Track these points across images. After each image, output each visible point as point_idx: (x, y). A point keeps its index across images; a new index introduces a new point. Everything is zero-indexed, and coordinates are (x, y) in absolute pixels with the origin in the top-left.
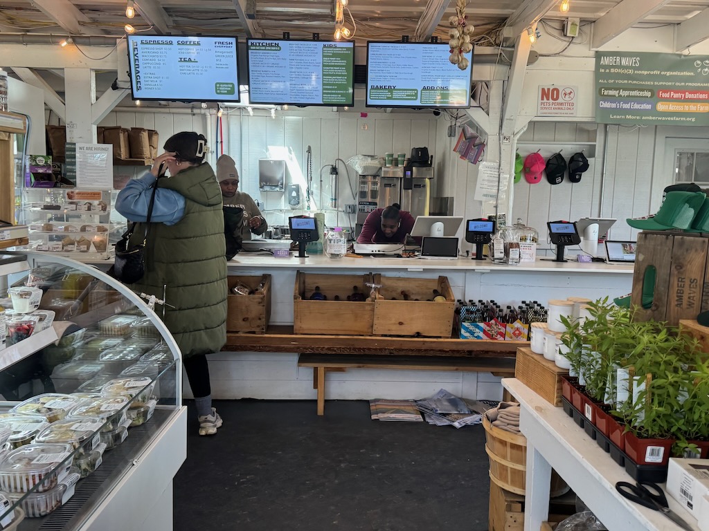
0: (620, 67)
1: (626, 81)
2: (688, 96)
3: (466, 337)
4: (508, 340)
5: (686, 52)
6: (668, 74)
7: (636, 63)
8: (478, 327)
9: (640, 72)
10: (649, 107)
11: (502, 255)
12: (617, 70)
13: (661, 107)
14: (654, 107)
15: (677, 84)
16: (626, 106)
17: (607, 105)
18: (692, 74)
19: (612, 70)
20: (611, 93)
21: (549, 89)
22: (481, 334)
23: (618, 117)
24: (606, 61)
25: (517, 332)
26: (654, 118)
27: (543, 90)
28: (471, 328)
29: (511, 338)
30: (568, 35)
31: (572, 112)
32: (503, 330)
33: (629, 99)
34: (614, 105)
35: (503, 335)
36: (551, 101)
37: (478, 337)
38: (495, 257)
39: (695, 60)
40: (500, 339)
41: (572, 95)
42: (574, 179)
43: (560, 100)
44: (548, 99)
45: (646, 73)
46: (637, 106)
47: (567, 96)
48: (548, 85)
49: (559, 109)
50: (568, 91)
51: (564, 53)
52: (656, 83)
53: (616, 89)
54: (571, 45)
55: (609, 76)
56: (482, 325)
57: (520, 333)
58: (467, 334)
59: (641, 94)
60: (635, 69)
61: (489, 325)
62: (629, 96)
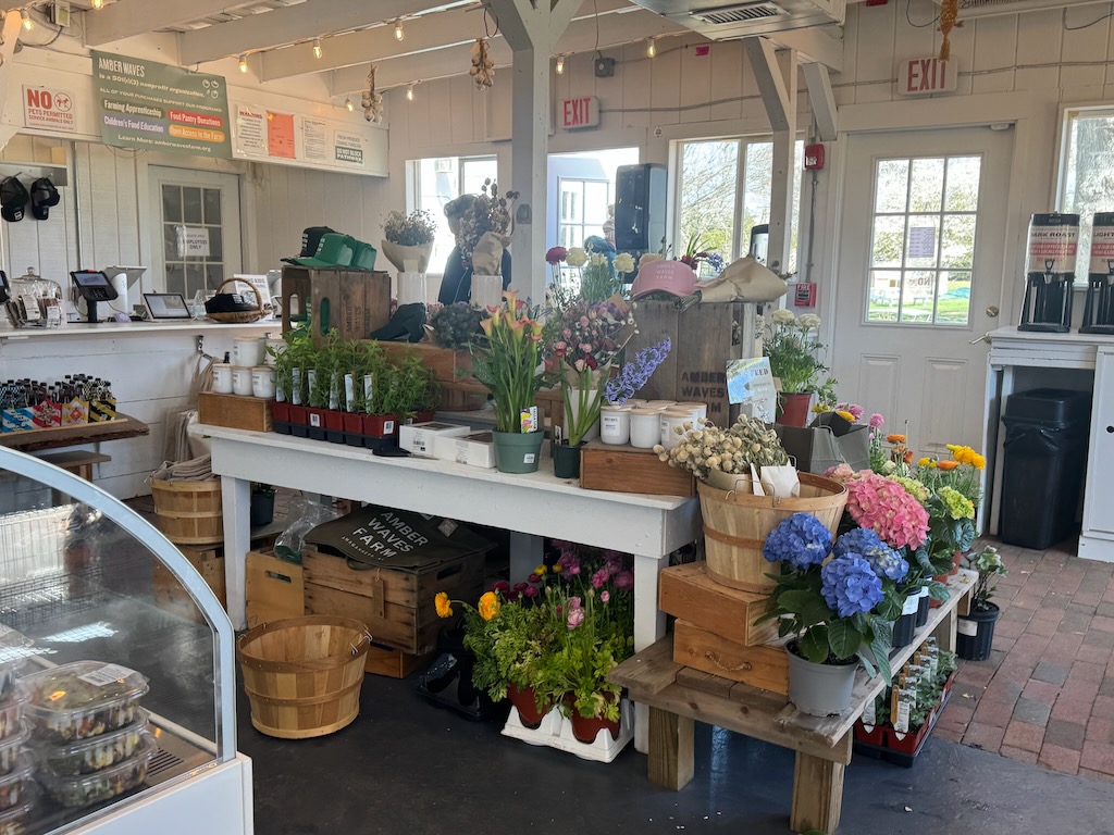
0: (123, 75)
1: (132, 95)
2: (200, 121)
3: (10, 430)
4: (65, 425)
5: (193, 68)
6: (177, 91)
7: (140, 72)
8: (25, 413)
9: (146, 85)
10: (160, 129)
11: (38, 316)
12: (119, 79)
13: (174, 131)
14: (166, 130)
15: (188, 105)
16: (135, 126)
17: (113, 122)
18: (202, 95)
19: (115, 78)
20: (116, 106)
21: (37, 92)
22: (31, 423)
23: (127, 139)
24: (105, 64)
25: (76, 413)
26: (168, 144)
27: (29, 91)
28: (17, 416)
29: (69, 422)
30: (57, 22)
31: (71, 126)
32: (57, 413)
33: (137, 117)
34: (121, 123)
35: (59, 420)
36: (41, 108)
37: (27, 427)
38: (29, 318)
39: (203, 78)
40: (56, 426)
41: (68, 103)
42: (40, 214)
43: (54, 109)
44: (38, 106)
45: (153, 86)
46: (147, 127)
47: (62, 104)
48: (35, 85)
49: (54, 120)
50: (63, 98)
51: (52, 46)
52: (165, 101)
53: (121, 103)
54: (60, 36)
55: (111, 85)
56: (30, 410)
57: (80, 415)
58: (12, 426)
59: (151, 112)
60: (140, 79)
61: (38, 409)
62: (137, 114)
